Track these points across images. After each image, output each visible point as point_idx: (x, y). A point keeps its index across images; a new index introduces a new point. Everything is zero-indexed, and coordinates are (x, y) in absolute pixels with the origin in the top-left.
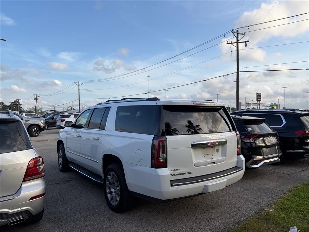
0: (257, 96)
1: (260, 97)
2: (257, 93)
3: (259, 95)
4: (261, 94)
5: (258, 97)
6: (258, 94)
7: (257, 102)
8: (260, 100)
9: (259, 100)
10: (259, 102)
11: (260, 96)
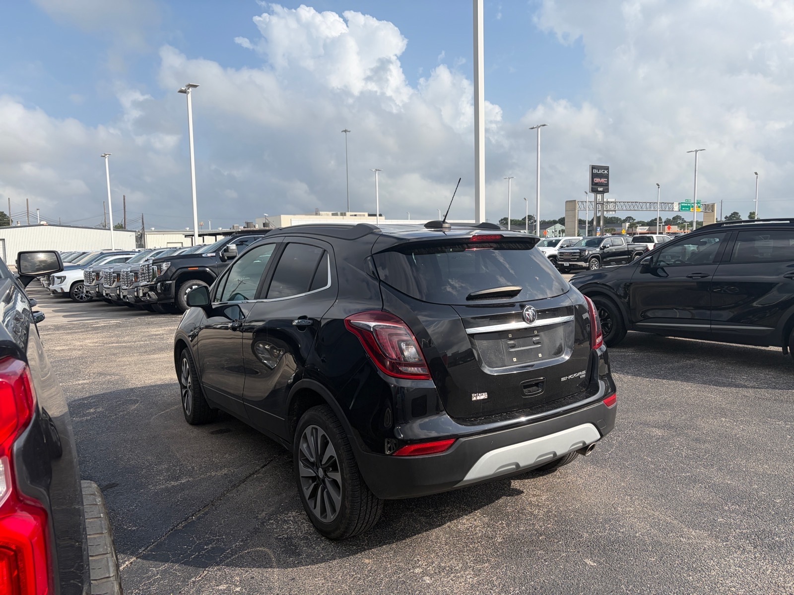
0: (594, 176)
1: (603, 180)
2: (593, 167)
3: (601, 172)
4: (607, 168)
5: (597, 180)
6: (595, 171)
7: (592, 196)
8: (606, 190)
9: (600, 189)
10: (603, 198)
11: (607, 176)
